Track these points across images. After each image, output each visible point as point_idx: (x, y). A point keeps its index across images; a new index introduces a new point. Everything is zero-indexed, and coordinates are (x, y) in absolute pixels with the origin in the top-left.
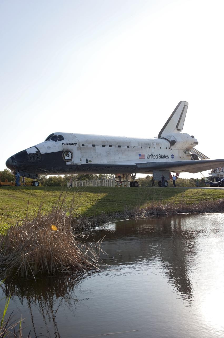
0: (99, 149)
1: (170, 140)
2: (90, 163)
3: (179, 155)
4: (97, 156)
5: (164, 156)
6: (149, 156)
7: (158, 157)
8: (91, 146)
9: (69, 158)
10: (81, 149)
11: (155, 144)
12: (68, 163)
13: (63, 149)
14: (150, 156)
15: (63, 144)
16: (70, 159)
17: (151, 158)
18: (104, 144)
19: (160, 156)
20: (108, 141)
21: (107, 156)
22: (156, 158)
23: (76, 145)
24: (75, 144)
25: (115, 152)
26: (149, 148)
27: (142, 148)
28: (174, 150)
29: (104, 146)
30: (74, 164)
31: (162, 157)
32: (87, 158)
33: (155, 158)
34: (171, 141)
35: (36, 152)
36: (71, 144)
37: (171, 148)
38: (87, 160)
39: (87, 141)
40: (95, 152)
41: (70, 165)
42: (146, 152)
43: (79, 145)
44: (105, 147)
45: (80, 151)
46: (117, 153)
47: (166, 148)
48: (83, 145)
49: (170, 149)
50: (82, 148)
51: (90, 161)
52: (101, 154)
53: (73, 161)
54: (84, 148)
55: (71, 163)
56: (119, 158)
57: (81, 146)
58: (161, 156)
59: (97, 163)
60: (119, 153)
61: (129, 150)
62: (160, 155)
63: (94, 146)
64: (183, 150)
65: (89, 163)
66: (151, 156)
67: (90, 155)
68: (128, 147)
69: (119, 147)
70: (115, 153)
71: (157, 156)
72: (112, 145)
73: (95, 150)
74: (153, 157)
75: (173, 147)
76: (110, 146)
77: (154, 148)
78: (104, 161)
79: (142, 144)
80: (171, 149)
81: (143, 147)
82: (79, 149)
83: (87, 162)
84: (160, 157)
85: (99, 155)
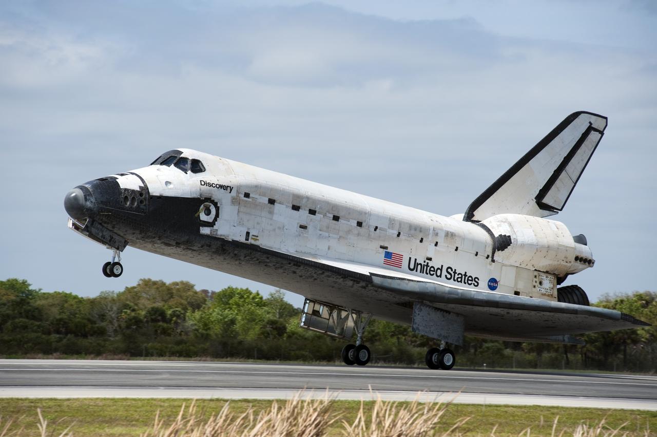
0: (282, 212)
1: (494, 233)
2: (253, 242)
3: (516, 284)
4: (274, 230)
5: (465, 275)
6: (416, 265)
7: (444, 273)
8: (266, 200)
9: (209, 219)
10: (239, 203)
11: (442, 234)
12: (205, 231)
13: (201, 195)
14: (419, 266)
15: (203, 183)
16: (211, 221)
17: (422, 271)
18: (297, 204)
19: (452, 273)
20: (308, 198)
21: (300, 236)
22: (437, 276)
23: (231, 190)
24: (229, 188)
25: (321, 230)
26: (421, 241)
27: (399, 235)
28: (503, 265)
29: (296, 208)
30: (216, 234)
31: (456, 276)
32: (249, 229)
33: (432, 273)
34: (496, 235)
35: (140, 187)
36: (221, 187)
37: (493, 257)
38: (248, 234)
39: (257, 187)
40: (271, 219)
41: (207, 236)
42: (409, 250)
43: (238, 192)
44: (299, 211)
45: (237, 207)
46: (327, 234)
47: (477, 255)
48: (247, 195)
49: (490, 259)
50: (243, 200)
51: (256, 237)
52: (284, 227)
53: (215, 227)
54: (246, 201)
55: (211, 230)
56: (329, 249)
57: (242, 196)
58: (455, 273)
59: (272, 248)
60: (331, 235)
61: (359, 235)
62: (449, 270)
63: (272, 202)
64: (536, 273)
65: (251, 241)
66: (421, 264)
67: (258, 223)
68: (360, 224)
69: (336, 218)
70: (321, 232)
71: (439, 271)
72: (317, 210)
73: (271, 213)
74: (425, 268)
75: (499, 255)
76: (312, 212)
77: (436, 244)
78: (289, 247)
79: (400, 224)
80: (493, 261)
81: (402, 233)
82: (235, 201)
83: (247, 239)
84: (449, 276)
85: (279, 228)
